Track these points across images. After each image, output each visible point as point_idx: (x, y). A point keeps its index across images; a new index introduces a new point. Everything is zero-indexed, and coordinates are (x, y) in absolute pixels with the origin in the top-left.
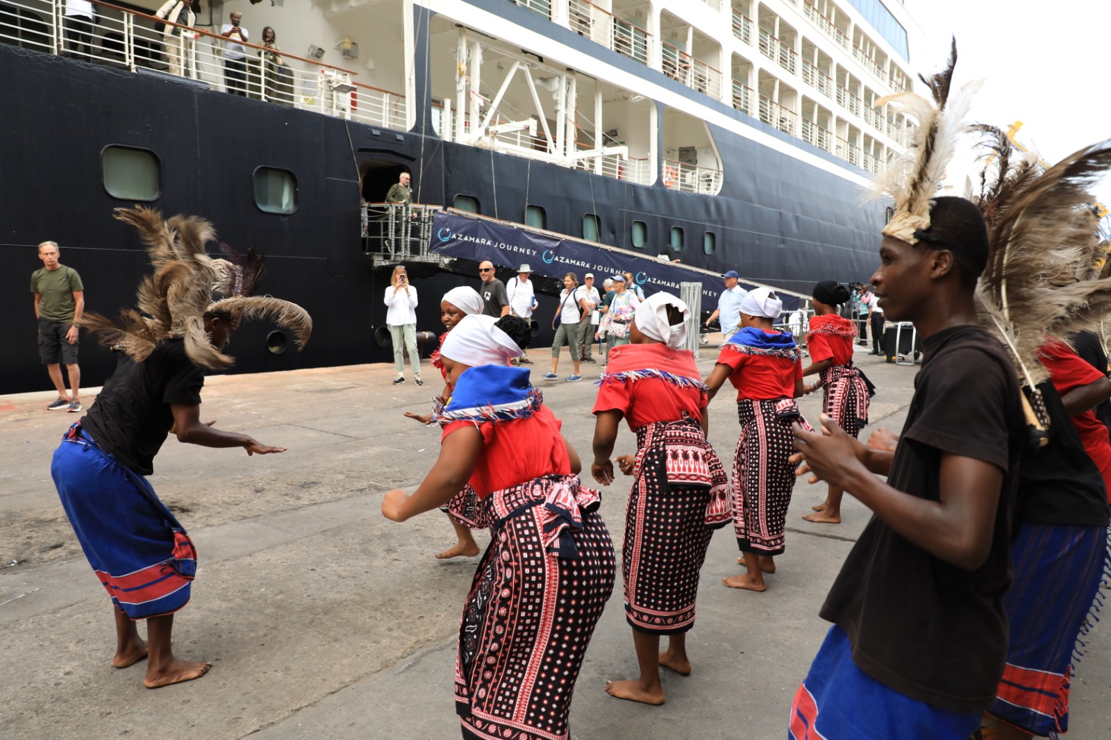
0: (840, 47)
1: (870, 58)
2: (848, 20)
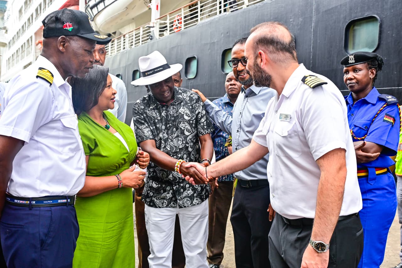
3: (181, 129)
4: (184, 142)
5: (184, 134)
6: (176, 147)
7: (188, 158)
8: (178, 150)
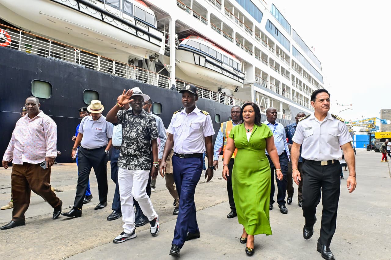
0: (300, 75)
1: (307, 78)
2: (302, 69)
3: (137, 128)
4: (137, 135)
5: (138, 132)
6: (131, 136)
7: (137, 145)
8: (132, 138)
